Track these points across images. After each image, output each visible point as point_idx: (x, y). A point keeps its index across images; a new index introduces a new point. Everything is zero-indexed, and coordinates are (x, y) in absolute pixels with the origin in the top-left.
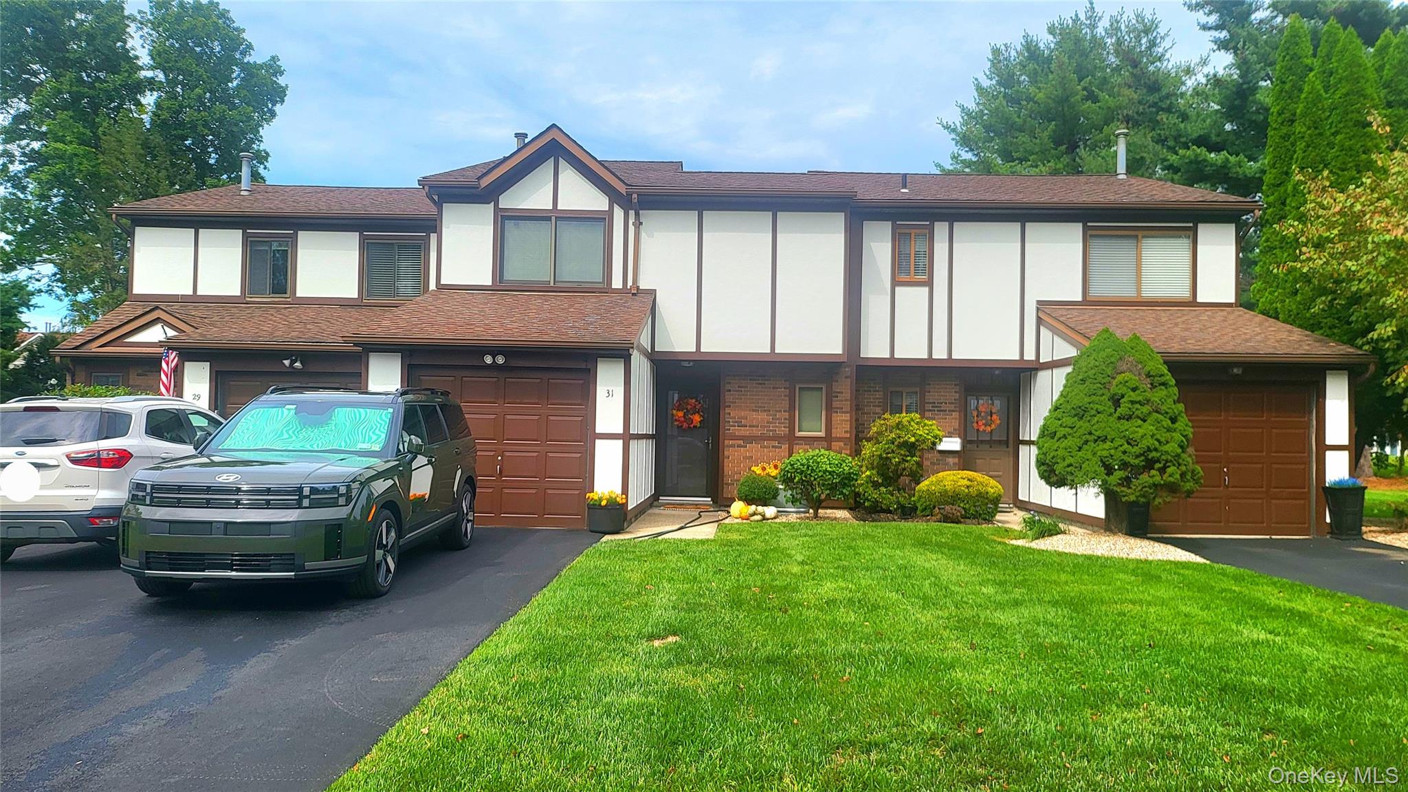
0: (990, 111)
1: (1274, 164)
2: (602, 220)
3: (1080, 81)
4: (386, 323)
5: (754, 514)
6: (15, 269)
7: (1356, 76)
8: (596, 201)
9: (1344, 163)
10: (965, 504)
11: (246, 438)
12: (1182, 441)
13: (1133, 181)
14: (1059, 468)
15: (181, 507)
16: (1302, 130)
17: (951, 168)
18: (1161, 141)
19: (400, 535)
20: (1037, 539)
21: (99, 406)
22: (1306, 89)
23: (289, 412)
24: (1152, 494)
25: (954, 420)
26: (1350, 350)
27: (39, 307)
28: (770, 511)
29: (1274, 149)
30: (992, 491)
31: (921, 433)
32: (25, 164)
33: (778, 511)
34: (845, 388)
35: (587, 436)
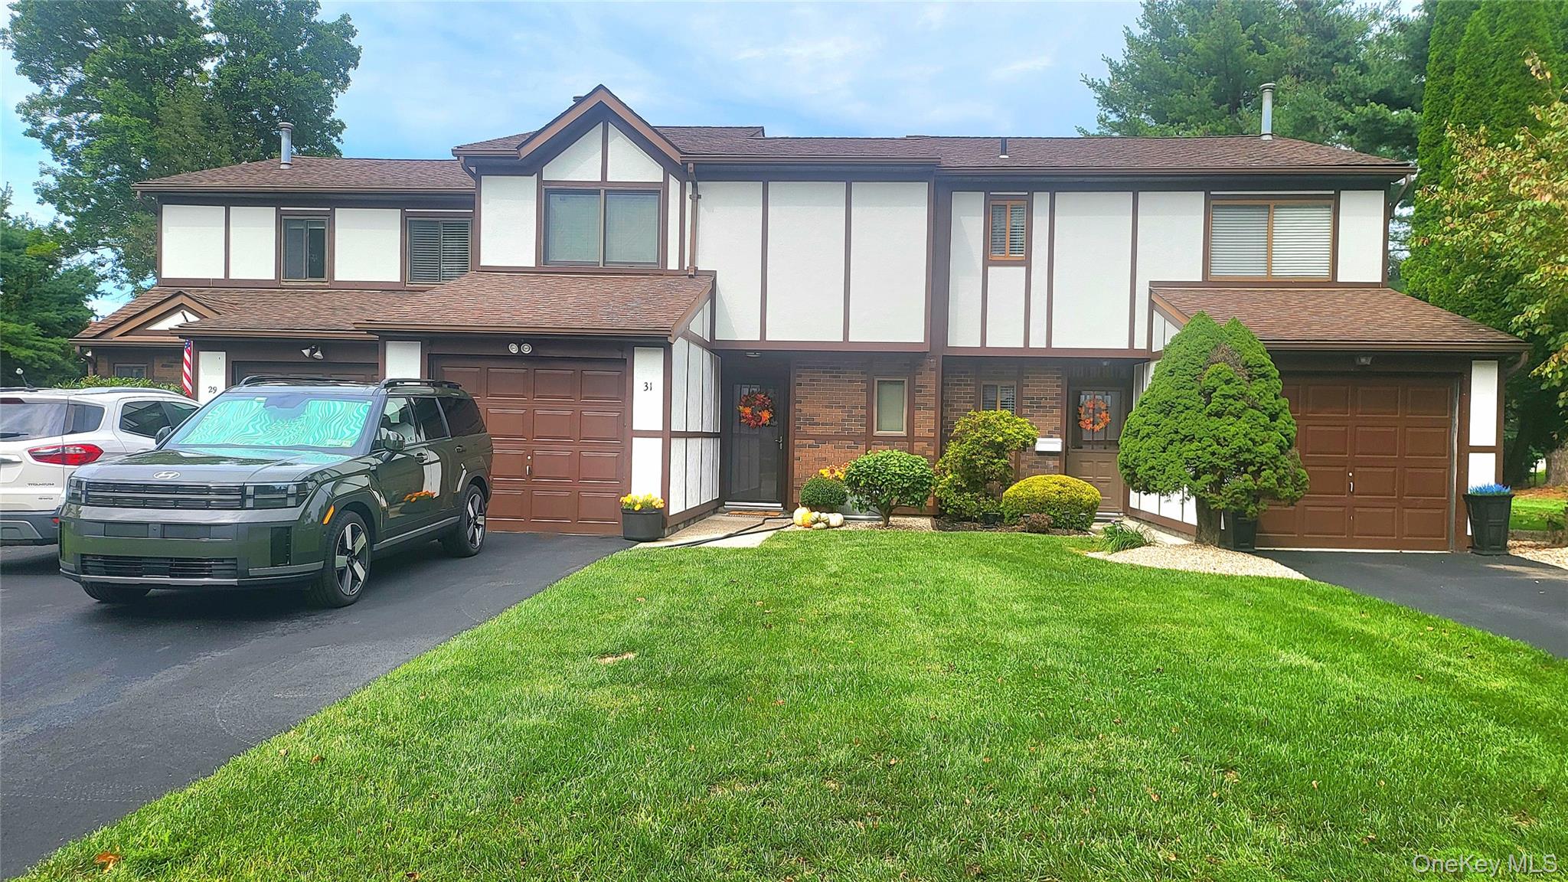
0: (1141, 65)
1: (1431, 120)
2: (657, 192)
3: (1244, 29)
4: (407, 308)
5: (817, 521)
6: (77, 253)
7: (1525, 14)
8: (648, 171)
9: (1508, 118)
10: (1056, 512)
11: (209, 433)
12: (1281, 441)
13: (1278, 142)
14: (1140, 471)
15: (116, 507)
16: (1462, 79)
17: (1097, 132)
18: (1337, 97)
19: (371, 541)
20: (1118, 550)
21: (66, 398)
22: (1468, 31)
23: (257, 405)
24: (1244, 500)
25: (1056, 418)
26: (1500, 337)
27: (107, 294)
28: (836, 519)
29: (1432, 103)
30: (1088, 497)
31: (1011, 432)
32: (83, 139)
33: (845, 519)
34: (930, 381)
35: (623, 434)
